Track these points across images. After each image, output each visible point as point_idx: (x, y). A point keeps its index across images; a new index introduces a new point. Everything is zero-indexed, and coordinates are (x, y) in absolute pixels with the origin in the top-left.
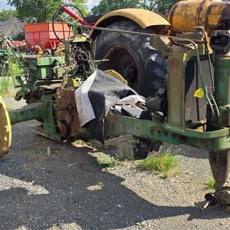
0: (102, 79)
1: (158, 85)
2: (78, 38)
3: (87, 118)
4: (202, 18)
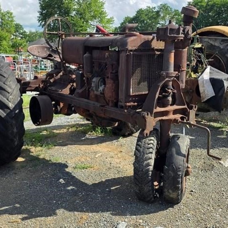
0: (213, 71)
2: (197, 45)
3: (209, 95)
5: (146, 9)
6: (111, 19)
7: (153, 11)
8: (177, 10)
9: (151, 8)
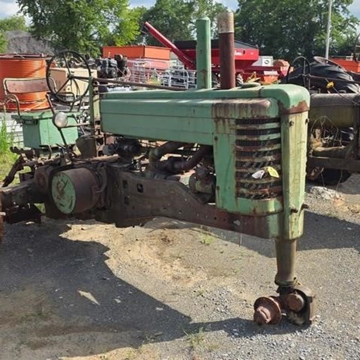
8: (221, 4)
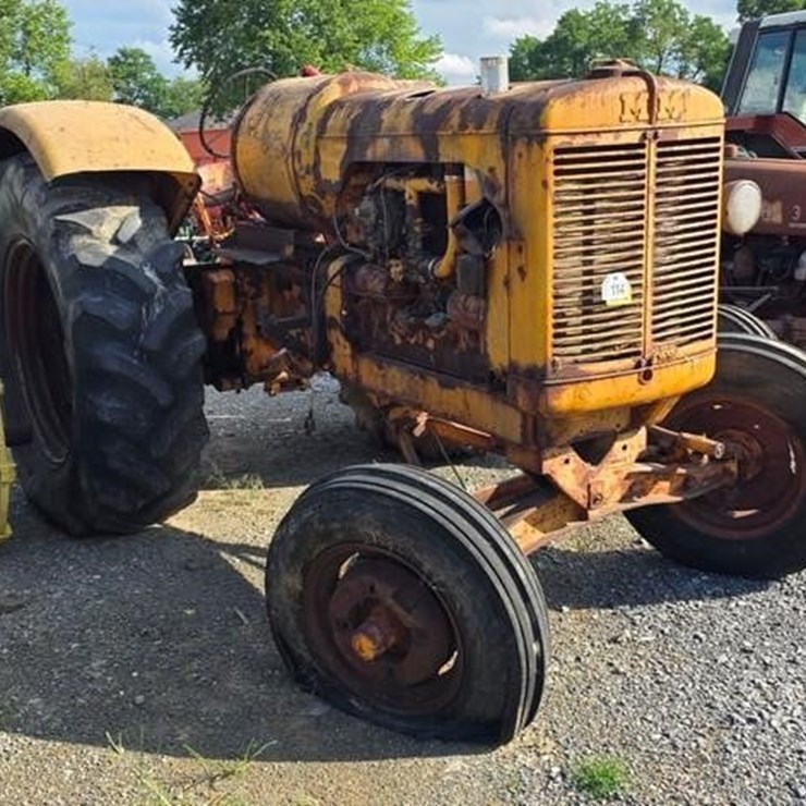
1: (113, 409)
4: (304, 151)
5: (593, 12)
6: (431, 45)
7: (618, 17)
9: (612, 7)
